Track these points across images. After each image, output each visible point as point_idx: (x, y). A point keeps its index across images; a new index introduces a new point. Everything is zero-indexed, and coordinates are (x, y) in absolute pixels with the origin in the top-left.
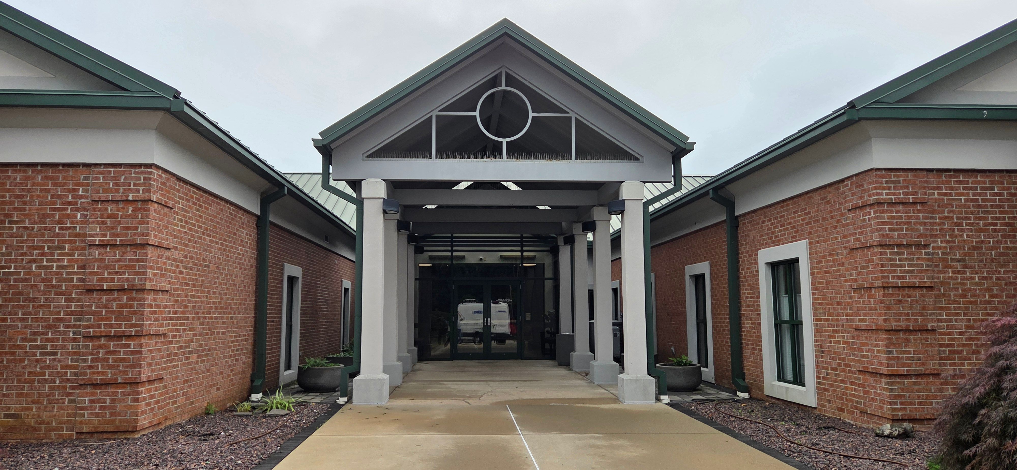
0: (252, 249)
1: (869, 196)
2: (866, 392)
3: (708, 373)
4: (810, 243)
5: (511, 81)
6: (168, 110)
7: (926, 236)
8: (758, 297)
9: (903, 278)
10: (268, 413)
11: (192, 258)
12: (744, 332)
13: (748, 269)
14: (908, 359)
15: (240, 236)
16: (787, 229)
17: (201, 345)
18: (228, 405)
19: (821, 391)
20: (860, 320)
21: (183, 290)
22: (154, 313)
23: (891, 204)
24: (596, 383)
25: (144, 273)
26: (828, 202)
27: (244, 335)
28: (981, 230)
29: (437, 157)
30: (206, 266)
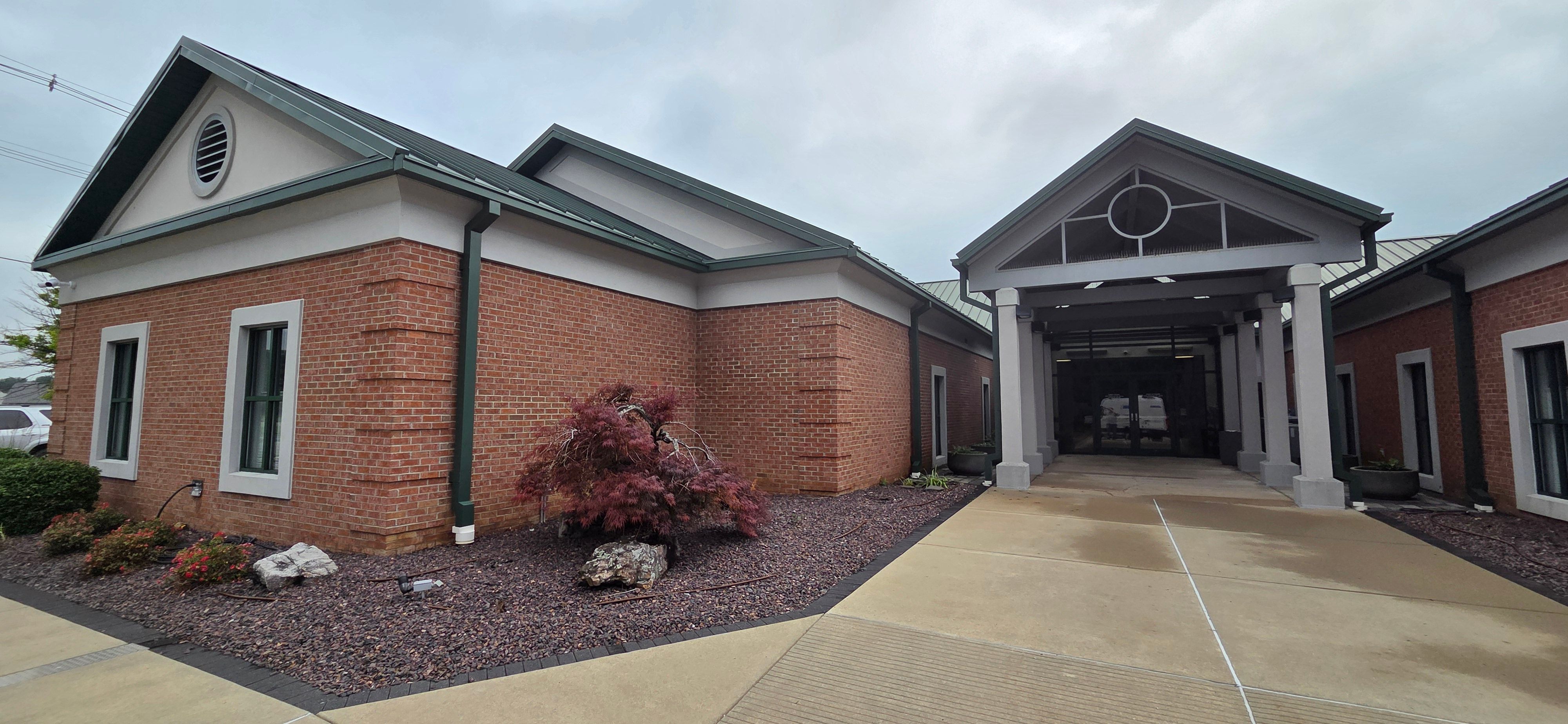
0: (906, 355)
3: (1433, 480)
5: (1145, 177)
6: (845, 257)
10: (927, 488)
11: (864, 365)
12: (1485, 433)
15: (897, 345)
16: (1545, 306)
17: (874, 432)
18: (895, 480)
21: (860, 390)
22: (843, 407)
25: (836, 378)
27: (904, 425)
29: (1067, 262)
30: (875, 371)
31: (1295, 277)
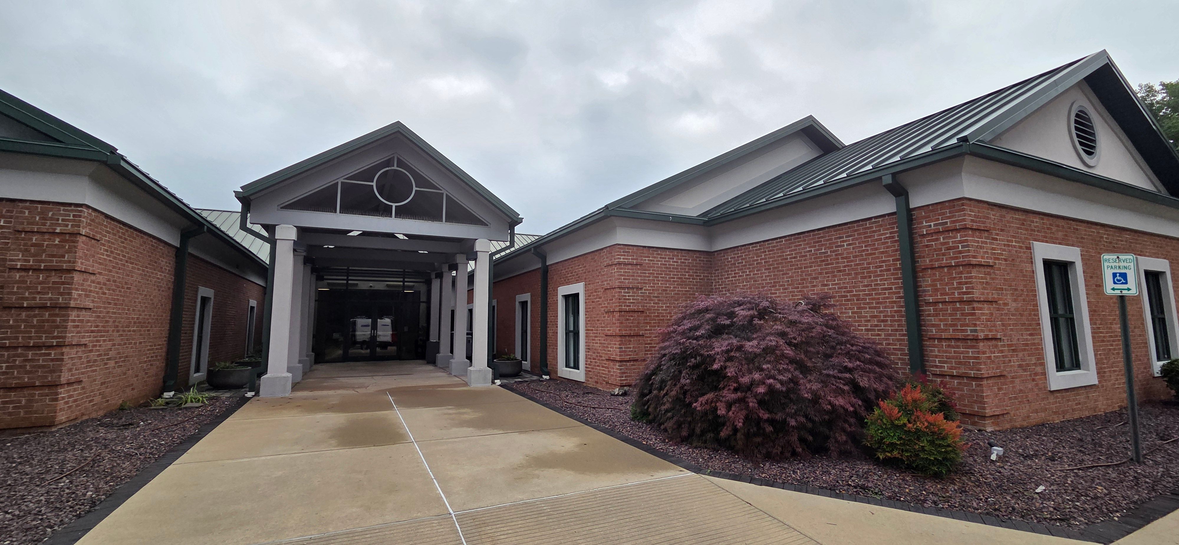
0: (171, 274)
1: (615, 259)
2: (609, 371)
3: (527, 365)
4: (586, 285)
5: (400, 163)
6: (105, 163)
7: (641, 283)
8: (557, 316)
9: (630, 306)
10: (183, 406)
11: (115, 281)
13: (553, 298)
14: (630, 351)
15: (160, 264)
16: (573, 275)
17: (119, 353)
18: (142, 402)
19: (587, 372)
20: (608, 330)
21: (105, 308)
22: (77, 326)
23: (625, 264)
24: (453, 374)
25: (70, 294)
26: (595, 261)
27: (159, 345)
28: (667, 281)
29: (340, 213)
30: (129, 288)
31: (478, 247)
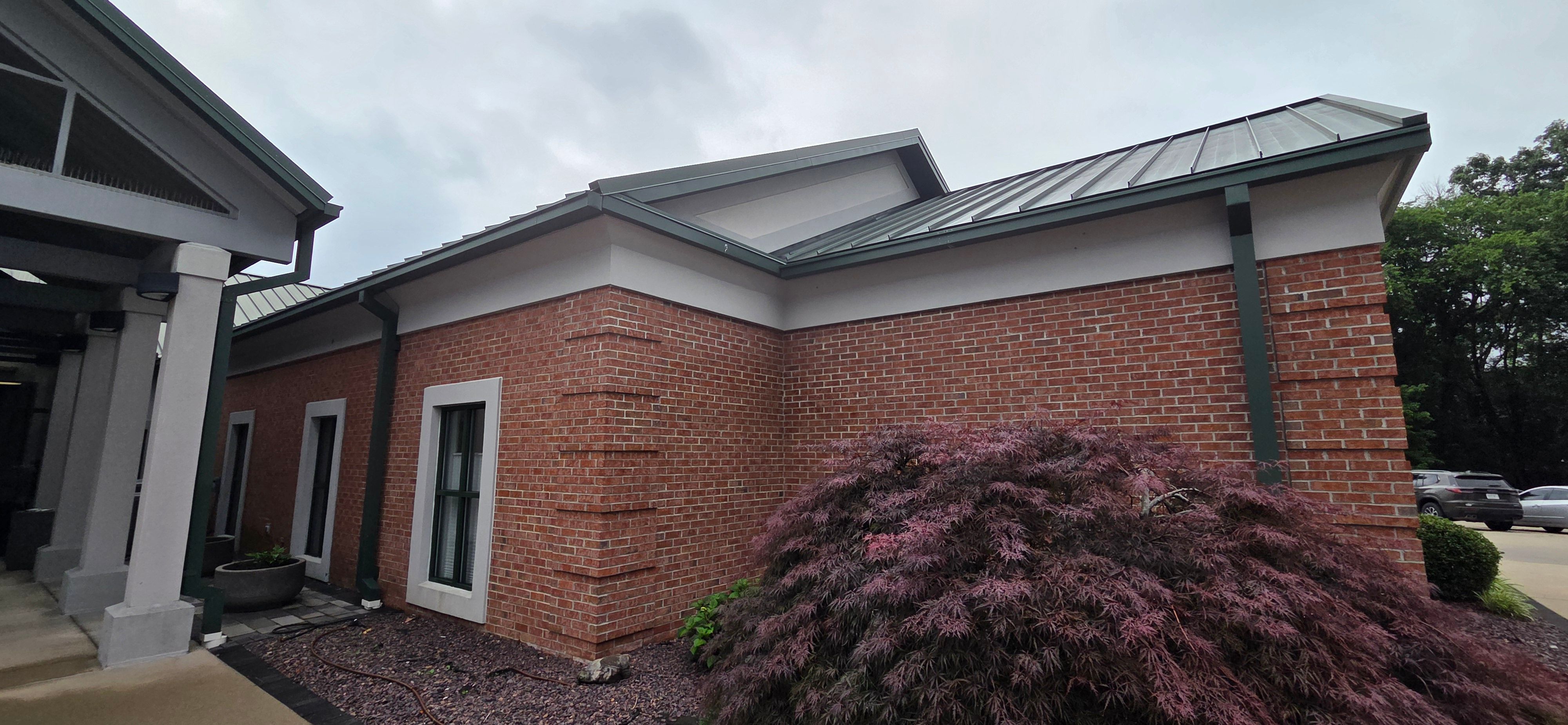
1: (600, 322)
2: (563, 603)
3: (320, 565)
4: (505, 383)
7: (655, 384)
8: (416, 456)
9: (628, 438)
12: (386, 506)
13: (406, 413)
14: (624, 551)
16: (472, 360)
19: (494, 599)
20: (567, 498)
23: (625, 337)
24: (68, 612)
26: (538, 327)
31: (185, 263)
